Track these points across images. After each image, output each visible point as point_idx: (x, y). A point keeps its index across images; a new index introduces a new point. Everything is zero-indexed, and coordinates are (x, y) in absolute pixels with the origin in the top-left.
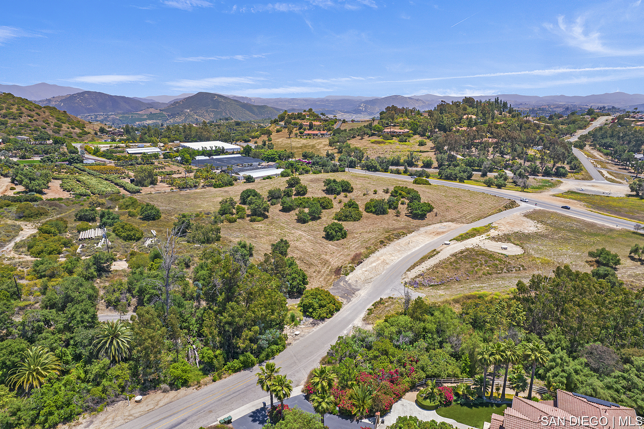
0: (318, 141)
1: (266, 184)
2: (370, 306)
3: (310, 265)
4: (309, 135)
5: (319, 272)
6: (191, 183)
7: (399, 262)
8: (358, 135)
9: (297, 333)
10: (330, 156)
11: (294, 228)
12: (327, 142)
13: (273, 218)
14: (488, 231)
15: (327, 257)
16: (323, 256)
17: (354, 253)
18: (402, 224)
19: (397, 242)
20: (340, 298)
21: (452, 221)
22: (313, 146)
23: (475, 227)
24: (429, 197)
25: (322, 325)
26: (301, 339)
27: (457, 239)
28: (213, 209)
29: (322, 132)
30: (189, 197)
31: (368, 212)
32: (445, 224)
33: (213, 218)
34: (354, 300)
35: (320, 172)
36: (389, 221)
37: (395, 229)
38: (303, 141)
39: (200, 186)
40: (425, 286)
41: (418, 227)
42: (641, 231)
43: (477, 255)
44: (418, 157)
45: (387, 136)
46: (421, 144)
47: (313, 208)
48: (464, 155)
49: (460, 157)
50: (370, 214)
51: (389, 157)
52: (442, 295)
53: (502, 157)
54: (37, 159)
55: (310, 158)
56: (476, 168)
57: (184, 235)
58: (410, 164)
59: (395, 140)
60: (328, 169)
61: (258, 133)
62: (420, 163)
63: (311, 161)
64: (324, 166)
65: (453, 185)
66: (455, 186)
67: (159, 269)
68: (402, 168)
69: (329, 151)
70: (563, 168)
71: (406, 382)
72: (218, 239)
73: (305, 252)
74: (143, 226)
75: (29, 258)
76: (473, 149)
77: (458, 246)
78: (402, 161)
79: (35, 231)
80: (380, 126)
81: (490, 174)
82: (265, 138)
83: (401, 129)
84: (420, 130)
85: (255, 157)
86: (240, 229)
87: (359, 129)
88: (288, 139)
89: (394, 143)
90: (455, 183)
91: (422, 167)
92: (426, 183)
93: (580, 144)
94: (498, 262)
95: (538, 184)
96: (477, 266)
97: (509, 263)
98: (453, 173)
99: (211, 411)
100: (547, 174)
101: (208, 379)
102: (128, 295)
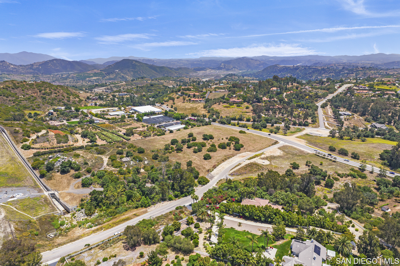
0: (198, 105)
1: (179, 134)
2: (218, 181)
3: (200, 169)
4: (193, 101)
5: (203, 171)
6: (148, 134)
7: (228, 167)
8: (218, 102)
9: (197, 188)
10: (204, 116)
11: (193, 155)
12: (203, 106)
13: (184, 151)
14: (261, 155)
15: (205, 166)
16: (203, 166)
17: (214, 165)
18: (231, 153)
19: (228, 160)
20: (209, 179)
21: (250, 151)
22: (196, 108)
23: (256, 154)
24: (243, 141)
25: (204, 186)
26: (199, 190)
27: (248, 159)
28: (161, 147)
29: (200, 99)
30: (150, 142)
32: (247, 152)
33: (163, 151)
34: (213, 180)
35: (200, 126)
36: (226, 152)
37: (228, 155)
38: (192, 105)
39: (152, 136)
40: (235, 175)
41: (237, 154)
42: (317, 154)
43: (254, 165)
44: (245, 116)
45: (231, 103)
46: (247, 108)
47: (199, 148)
48: (265, 115)
49: (263, 116)
50: (220, 149)
51: (231, 115)
52: (240, 177)
53: (283, 115)
54: (73, 120)
55: (195, 116)
56: (270, 122)
57: (156, 159)
58: (241, 119)
59: (235, 105)
60: (204, 123)
61: (167, 98)
62: (245, 119)
63: (196, 118)
64: (201, 122)
65: (256, 133)
66: (257, 133)
67: (155, 171)
68: (237, 122)
69: (203, 112)
70: (307, 122)
71: (224, 198)
72: (168, 161)
73: (198, 165)
74: (141, 156)
75: (113, 169)
76: (270, 111)
77: (248, 162)
78: (237, 118)
79: (108, 159)
80: (228, 98)
81: (275, 125)
82: (171, 102)
83: (238, 99)
84: (247, 100)
85: (170, 116)
86: (174, 156)
87: (218, 99)
88: (183, 103)
89: (234, 107)
90: (258, 131)
91: (246, 121)
92: (244, 132)
93: (323, 106)
94: (260, 167)
95: (295, 130)
96: (252, 168)
97: (263, 167)
98: (258, 126)
99: (180, 204)
100: (300, 125)
101: (177, 199)
102: (148, 179)
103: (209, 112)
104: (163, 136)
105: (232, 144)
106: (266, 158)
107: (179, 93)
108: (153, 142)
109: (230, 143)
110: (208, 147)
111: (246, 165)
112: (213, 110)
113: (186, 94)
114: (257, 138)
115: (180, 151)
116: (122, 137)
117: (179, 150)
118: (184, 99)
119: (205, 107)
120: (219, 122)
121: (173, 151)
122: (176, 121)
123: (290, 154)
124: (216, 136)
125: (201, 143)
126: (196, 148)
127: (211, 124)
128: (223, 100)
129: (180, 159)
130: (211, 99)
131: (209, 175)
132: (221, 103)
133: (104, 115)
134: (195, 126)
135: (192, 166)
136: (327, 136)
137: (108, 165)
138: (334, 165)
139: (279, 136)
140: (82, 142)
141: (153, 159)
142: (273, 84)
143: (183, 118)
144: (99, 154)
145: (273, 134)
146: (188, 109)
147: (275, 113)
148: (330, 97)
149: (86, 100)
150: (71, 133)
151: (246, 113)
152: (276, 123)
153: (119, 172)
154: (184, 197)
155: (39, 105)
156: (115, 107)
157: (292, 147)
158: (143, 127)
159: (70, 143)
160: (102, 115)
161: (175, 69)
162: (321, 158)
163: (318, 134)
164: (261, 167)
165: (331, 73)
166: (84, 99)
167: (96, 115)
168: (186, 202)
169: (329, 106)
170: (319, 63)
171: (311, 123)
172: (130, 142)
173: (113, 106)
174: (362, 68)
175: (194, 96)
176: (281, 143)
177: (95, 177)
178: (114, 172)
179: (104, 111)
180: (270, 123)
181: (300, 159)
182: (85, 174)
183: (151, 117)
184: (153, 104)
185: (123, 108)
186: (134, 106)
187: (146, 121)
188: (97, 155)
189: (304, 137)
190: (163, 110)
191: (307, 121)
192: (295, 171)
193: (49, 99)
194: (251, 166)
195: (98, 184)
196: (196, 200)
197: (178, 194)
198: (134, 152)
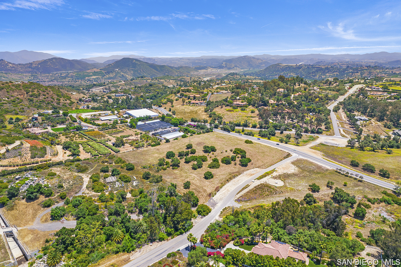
0: (199, 108)
1: (176, 144)
2: (221, 210)
3: (199, 192)
4: (193, 103)
5: (203, 195)
6: (140, 144)
7: (234, 190)
8: (220, 105)
9: (196, 221)
10: (205, 121)
11: (191, 172)
12: (203, 109)
13: (182, 167)
14: (272, 173)
15: (206, 188)
16: (204, 188)
17: (216, 186)
18: (237, 170)
19: (234, 180)
20: (211, 207)
21: (259, 167)
22: (196, 112)
23: (267, 172)
24: (250, 153)
25: (204, 218)
26: (198, 223)
27: (258, 179)
28: (155, 162)
29: (201, 102)
30: (142, 154)
31: (222, 163)
32: (255, 169)
33: (156, 168)
34: (216, 208)
35: (201, 133)
36: (231, 168)
37: (233, 173)
38: (191, 108)
39: (145, 146)
40: (243, 201)
41: (243, 171)
42: (339, 171)
43: (265, 187)
44: (250, 121)
45: (235, 107)
46: (253, 112)
47: (199, 163)
48: (273, 120)
49: (271, 121)
50: (224, 164)
51: (235, 121)
52: (248, 205)
53: (292, 121)
54: (59, 127)
55: (195, 122)
56: (279, 128)
57: (148, 178)
58: (246, 125)
59: (239, 109)
60: (204, 131)
61: (166, 100)
62: (251, 125)
64: (202, 128)
65: (264, 142)
66: (265, 143)
67: (144, 197)
68: (241, 128)
69: (204, 116)
70: (321, 129)
71: (230, 238)
72: (161, 181)
73: (197, 186)
74: (128, 174)
75: (94, 193)
76: (278, 116)
77: (258, 183)
78: (242, 124)
79: (89, 179)
80: (231, 101)
81: (285, 133)
82: (169, 104)
83: (242, 102)
84: (252, 102)
85: (167, 122)
86: (170, 174)
87: (221, 101)
88: (183, 106)
89: (238, 111)
90: (266, 140)
91: (252, 128)
92: (251, 142)
93: (336, 110)
94: (272, 190)
95: (307, 138)
96: (263, 192)
97: (277, 190)
98: (265, 134)
99: (173, 248)
100: (313, 132)
101: (170, 238)
102: (135, 208)
103: (210, 117)
104: (158, 147)
105: (238, 158)
106: (279, 177)
107: (179, 95)
108: (145, 155)
109: (236, 156)
110: (210, 161)
111: (255, 187)
112: (215, 115)
113: (186, 96)
114: (266, 149)
115: (176, 168)
116: (110, 148)
117: (176, 165)
118: (184, 101)
119: (206, 111)
120: (222, 128)
121: (167, 167)
122: (174, 128)
123: (306, 171)
124: (219, 147)
125: (201, 156)
126: (196, 163)
127: (212, 132)
128: (226, 103)
129: (176, 178)
130: (213, 102)
131: (211, 201)
132: (224, 106)
134: (194, 133)
135: (191, 190)
136: (344, 146)
137: (87, 188)
138: (360, 186)
139: (290, 147)
140: (63, 155)
141: (144, 178)
142: (279, 85)
143: (181, 124)
144: (79, 171)
145: (283, 144)
146: (188, 113)
147: (283, 118)
148: (341, 99)
149: (78, 103)
150: (52, 144)
151: (251, 118)
152: (285, 130)
153: (100, 199)
154: (178, 235)
155: (23, 109)
156: (108, 110)
157: (307, 161)
158: (136, 134)
159: (48, 157)
160: (93, 120)
161: (176, 68)
162: (343, 176)
163: (334, 144)
164: (273, 189)
165: (335, 72)
166: (76, 101)
167: (86, 121)
168: (181, 243)
169: (341, 110)
170: (322, 62)
171: (325, 130)
172: (119, 155)
173: (105, 110)
174: (367, 67)
175: (195, 98)
176: (295, 156)
177: (69, 205)
178: (93, 198)
179: (95, 116)
180: (279, 130)
181: (318, 178)
182: (58, 200)
183: (147, 122)
184: (149, 107)
185: (116, 112)
186: (129, 109)
187: (140, 127)
188: (76, 174)
189: (319, 148)
190: (160, 113)
191: (320, 127)
192: (316, 195)
193: (37, 101)
194: (262, 189)
195: (72, 215)
196: (194, 244)
197: (172, 231)
198: (122, 169)
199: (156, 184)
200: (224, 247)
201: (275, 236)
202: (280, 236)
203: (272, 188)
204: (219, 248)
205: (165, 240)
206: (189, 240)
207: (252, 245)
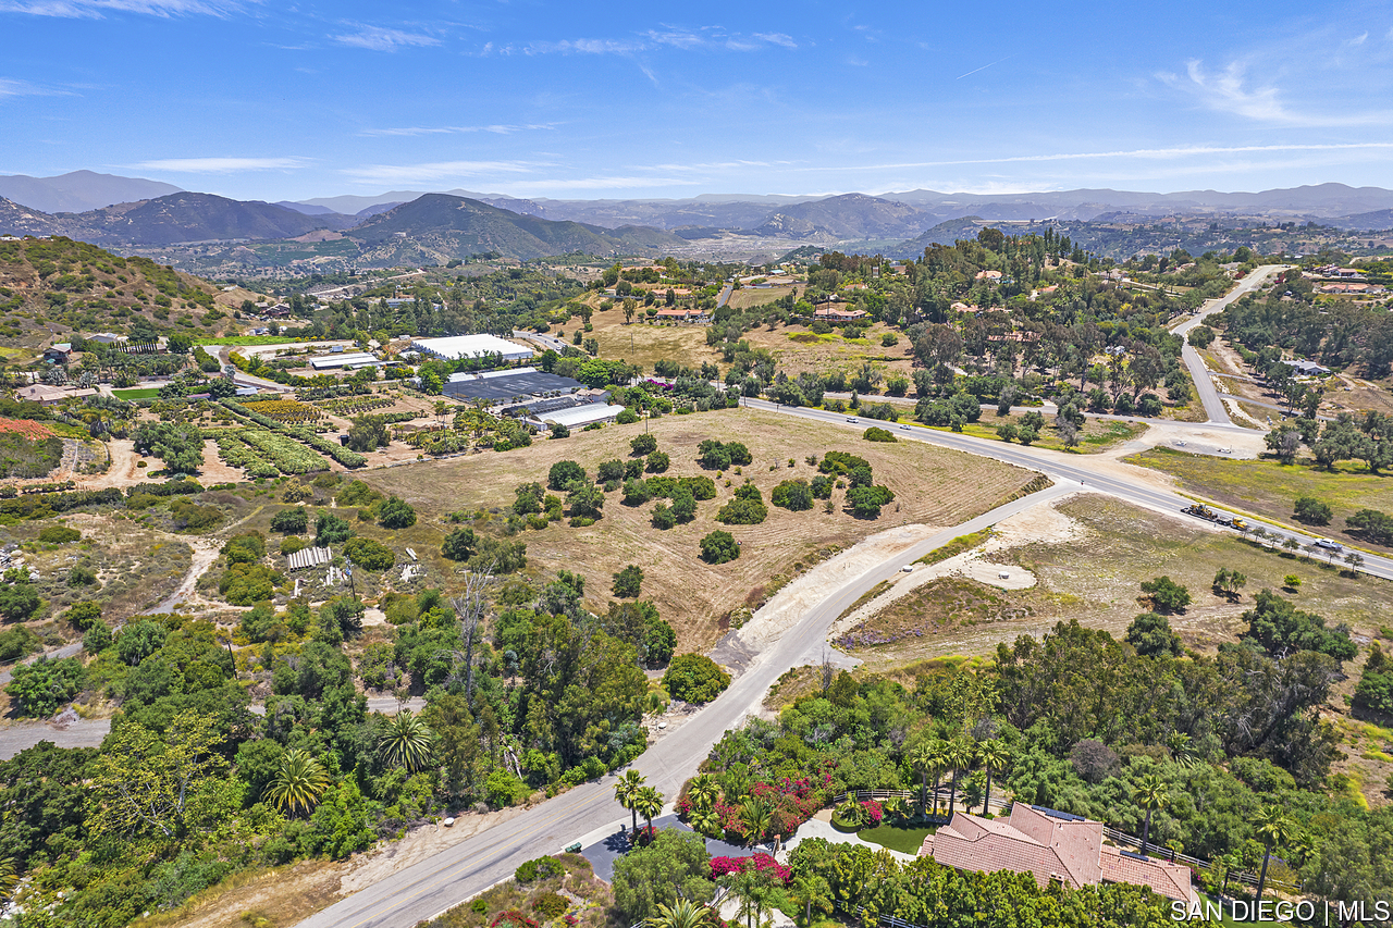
0: (686, 332)
1: (591, 442)
2: (774, 681)
3: (679, 610)
4: (666, 317)
5: (694, 622)
6: (452, 441)
7: (826, 603)
8: (765, 321)
9: (662, 726)
10: (710, 373)
11: (648, 538)
12: (703, 336)
13: (610, 520)
14: (983, 541)
15: (707, 596)
16: (700, 593)
17: (752, 588)
18: (836, 530)
19: (824, 564)
20: (727, 668)
21: (925, 521)
22: (676, 346)
23: (960, 536)
24: (888, 472)
25: (700, 713)
26: (669, 734)
27: (925, 561)
28: (502, 500)
29: (693, 312)
30: (455, 475)
31: (777, 505)
32: (911, 527)
33: (506, 520)
34: (750, 671)
35: (691, 410)
36: (813, 523)
37: (822, 541)
38: (658, 332)
39: (471, 449)
40: (865, 646)
41: (863, 534)
42: (1252, 537)
43: (956, 590)
44: (880, 373)
45: (821, 324)
46: (889, 342)
47: (681, 502)
48: (967, 369)
49: (959, 372)
50: (781, 510)
51: (824, 371)
52: (889, 661)
53: (1041, 371)
54: (146, 385)
55: (671, 375)
56: (991, 396)
57: (465, 556)
58: (864, 387)
59: (837, 333)
60: (706, 401)
61: (563, 310)
62: (883, 387)
63: (673, 382)
64: (697, 395)
65: (940, 437)
66: (943, 442)
67: (440, 624)
68: (846, 397)
69: (707, 357)
70: (1153, 398)
71: (818, 795)
72: (522, 565)
73: (670, 587)
74: (389, 540)
75: (226, 607)
77: (926, 575)
78: (848, 382)
79: (215, 555)
80: (807, 305)
81: (1018, 411)
82: (577, 323)
83: (848, 310)
84: (886, 311)
85: (565, 373)
86: (556, 542)
87: (768, 308)
88: (625, 328)
89: (835, 340)
90: (945, 433)
91: (886, 394)
92: (888, 437)
93: (1199, 342)
94: (988, 603)
95: (1104, 431)
96: (952, 610)
97: (1007, 603)
98: (942, 412)
99: (551, 838)
100: (1122, 409)
101: (539, 794)
102: (397, 668)
103: (728, 359)
104: (520, 452)
105: (839, 487)
106: (1013, 556)
107: (612, 290)
108: (467, 477)
109: (830, 482)
110: (724, 498)
111: (916, 591)
112: (747, 352)
113: (639, 293)
114: (948, 461)
115: (588, 520)
116: (330, 453)
117: (586, 512)
118: (630, 312)
119: (711, 342)
120: (772, 396)
121: (551, 520)
122: (589, 392)
123: (1119, 535)
124: (763, 450)
125: (689, 479)
126: (668, 503)
127: (736, 406)
128: (787, 312)
129: (584, 558)
130: (739, 310)
131: (730, 643)
132: (780, 326)
133: (284, 366)
134: (666, 410)
135: (643, 597)
136: (1254, 456)
137: (201, 586)
138: (1352, 592)
139: (1041, 456)
140: (129, 473)
141: (450, 556)
143: (618, 377)
144: (182, 528)
145: (1015, 447)
146: (644, 348)
147: (1006, 361)
148: (1214, 307)
149: (237, 316)
151: (884, 364)
152: (1017, 403)
153: (245, 629)
154: (578, 782)
155: (17, 324)
156: (343, 338)
157: (1116, 501)
158: (441, 411)
160: (281, 366)
161: (611, 232)
162: (1274, 556)
163: (1212, 449)
164: (993, 599)
166: (231, 312)
167: (254, 367)
168: (590, 817)
169: (1219, 343)
170: (1119, 213)
171: (1168, 401)
172: (360, 475)
173: (335, 336)
175: (671, 299)
176: (1064, 487)
177: (105, 653)
178: (218, 626)
179: (291, 353)
180: (994, 402)
181: (1173, 562)
182: (60, 635)
183: (486, 375)
184: (503, 331)
185: (374, 343)
186: (425, 334)
187: (458, 390)
188: (168, 537)
189: (1154, 460)
190: (538, 350)
191: (1151, 393)
192: (1176, 623)
194: (945, 597)
195: (111, 695)
196: (647, 817)
197: (549, 762)
198: (362, 523)
199: (500, 576)
200: (786, 836)
201: (1024, 784)
202: (1050, 786)
203: (988, 597)
204: (764, 842)
205: (515, 805)
206: (622, 803)
207: (922, 825)
